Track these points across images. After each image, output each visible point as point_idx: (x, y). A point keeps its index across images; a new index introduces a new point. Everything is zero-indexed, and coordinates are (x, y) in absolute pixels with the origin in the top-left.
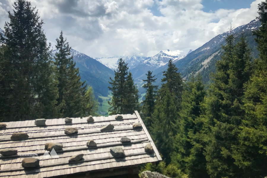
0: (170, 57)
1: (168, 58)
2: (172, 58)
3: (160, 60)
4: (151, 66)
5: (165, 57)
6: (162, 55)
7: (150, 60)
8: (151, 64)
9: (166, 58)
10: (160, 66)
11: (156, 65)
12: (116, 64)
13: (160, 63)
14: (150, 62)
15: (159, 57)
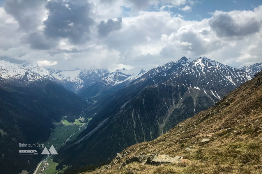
0: (125, 76)
1: (123, 76)
2: (126, 76)
3: (116, 78)
4: (107, 84)
5: (120, 75)
6: (118, 73)
7: (107, 78)
8: (107, 82)
9: (122, 76)
10: (115, 84)
11: (112, 83)
12: (77, 77)
13: (115, 81)
14: (107, 80)
15: (115, 76)
